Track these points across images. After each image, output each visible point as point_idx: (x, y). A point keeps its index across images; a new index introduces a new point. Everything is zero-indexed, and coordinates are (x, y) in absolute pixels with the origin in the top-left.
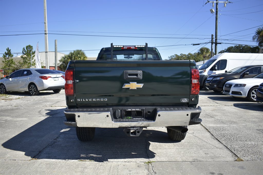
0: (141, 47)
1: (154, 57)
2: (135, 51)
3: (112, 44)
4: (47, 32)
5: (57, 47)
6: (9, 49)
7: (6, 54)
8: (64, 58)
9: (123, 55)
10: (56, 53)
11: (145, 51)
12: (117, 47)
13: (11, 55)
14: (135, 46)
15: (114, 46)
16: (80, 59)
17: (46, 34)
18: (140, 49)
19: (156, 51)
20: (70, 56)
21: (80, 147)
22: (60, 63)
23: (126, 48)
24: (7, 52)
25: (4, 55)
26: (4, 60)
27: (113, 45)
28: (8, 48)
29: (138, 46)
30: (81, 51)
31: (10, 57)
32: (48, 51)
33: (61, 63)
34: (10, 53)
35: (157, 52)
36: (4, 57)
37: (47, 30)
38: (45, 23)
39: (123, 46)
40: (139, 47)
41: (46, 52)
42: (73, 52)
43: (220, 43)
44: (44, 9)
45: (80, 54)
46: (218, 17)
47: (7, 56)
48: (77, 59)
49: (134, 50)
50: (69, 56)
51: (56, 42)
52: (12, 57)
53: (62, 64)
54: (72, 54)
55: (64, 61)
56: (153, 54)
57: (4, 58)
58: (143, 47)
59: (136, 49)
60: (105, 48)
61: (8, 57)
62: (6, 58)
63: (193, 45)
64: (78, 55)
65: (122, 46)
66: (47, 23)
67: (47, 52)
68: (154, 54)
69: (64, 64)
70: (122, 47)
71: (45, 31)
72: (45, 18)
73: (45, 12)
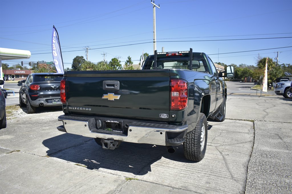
0: (184, 53)
4: (155, 41)
6: (130, 57)
7: (128, 62)
11: (189, 57)
12: (161, 54)
13: (131, 62)
14: (179, 52)
21: (95, 151)
24: (128, 60)
25: (126, 63)
26: (126, 67)
27: (157, 52)
28: (129, 56)
29: (182, 52)
31: (130, 64)
34: (131, 61)
36: (126, 64)
37: (155, 38)
38: (154, 32)
44: (154, 19)
47: (128, 63)
51: (163, 49)
52: (132, 64)
57: (125, 66)
58: (187, 53)
59: (181, 55)
61: (128, 64)
62: (127, 65)
65: (165, 53)
66: (155, 32)
70: (165, 54)
71: (154, 39)
72: (154, 27)
73: (154, 21)
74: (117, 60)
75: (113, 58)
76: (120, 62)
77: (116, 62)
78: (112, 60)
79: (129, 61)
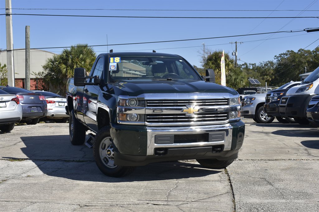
4: (11, 11)
8: (52, 62)
10: (28, 53)
16: (83, 62)
20: (65, 57)
22: (44, 71)
30: (86, 46)
32: (12, 49)
33: (46, 72)
37: (10, 7)
41: (8, 51)
42: (69, 49)
45: (83, 54)
48: (77, 63)
50: (61, 58)
51: (28, 31)
53: (50, 73)
54: (67, 53)
55: (53, 67)
63: (308, 31)
64: (80, 55)
67: (11, 51)
69: (53, 73)
71: (7, 9)
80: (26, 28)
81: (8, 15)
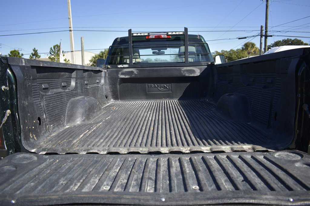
0: (176, 35)
1: (197, 51)
2: (167, 41)
3: (130, 31)
4: (72, 29)
5: (83, 45)
6: (36, 50)
7: (33, 55)
8: (94, 58)
9: (150, 49)
10: (83, 53)
11: (184, 40)
12: (139, 36)
13: (38, 56)
14: (168, 33)
15: (134, 35)
17: (71, 31)
18: (176, 38)
19: (201, 40)
20: (101, 55)
22: (90, 63)
23: (154, 37)
24: (33, 53)
25: (30, 56)
27: (132, 32)
28: (35, 48)
31: (37, 58)
32: (74, 50)
33: (91, 63)
34: (37, 54)
35: (202, 42)
36: (31, 58)
37: (72, 26)
38: (69, 18)
39: (149, 33)
40: (174, 35)
41: (71, 51)
42: (103, 51)
43: (271, 36)
44: (68, 2)
46: (269, 5)
47: (34, 56)
49: (166, 39)
50: (99, 56)
51: (82, 40)
53: (93, 64)
54: (103, 53)
55: (95, 61)
56: (196, 45)
59: (170, 38)
60: (121, 38)
61: (35, 58)
62: (33, 59)
63: (239, 39)
65: (147, 34)
66: (71, 18)
67: (73, 51)
68: (198, 45)
69: (95, 64)
70: (146, 36)
71: (70, 28)
72: (69, 12)
73: (69, 5)
74: (19, 53)
75: (13, 50)
76: (22, 55)
77: (17, 56)
78: (11, 52)
79: (35, 54)
80: (81, 38)
81: (70, 31)
